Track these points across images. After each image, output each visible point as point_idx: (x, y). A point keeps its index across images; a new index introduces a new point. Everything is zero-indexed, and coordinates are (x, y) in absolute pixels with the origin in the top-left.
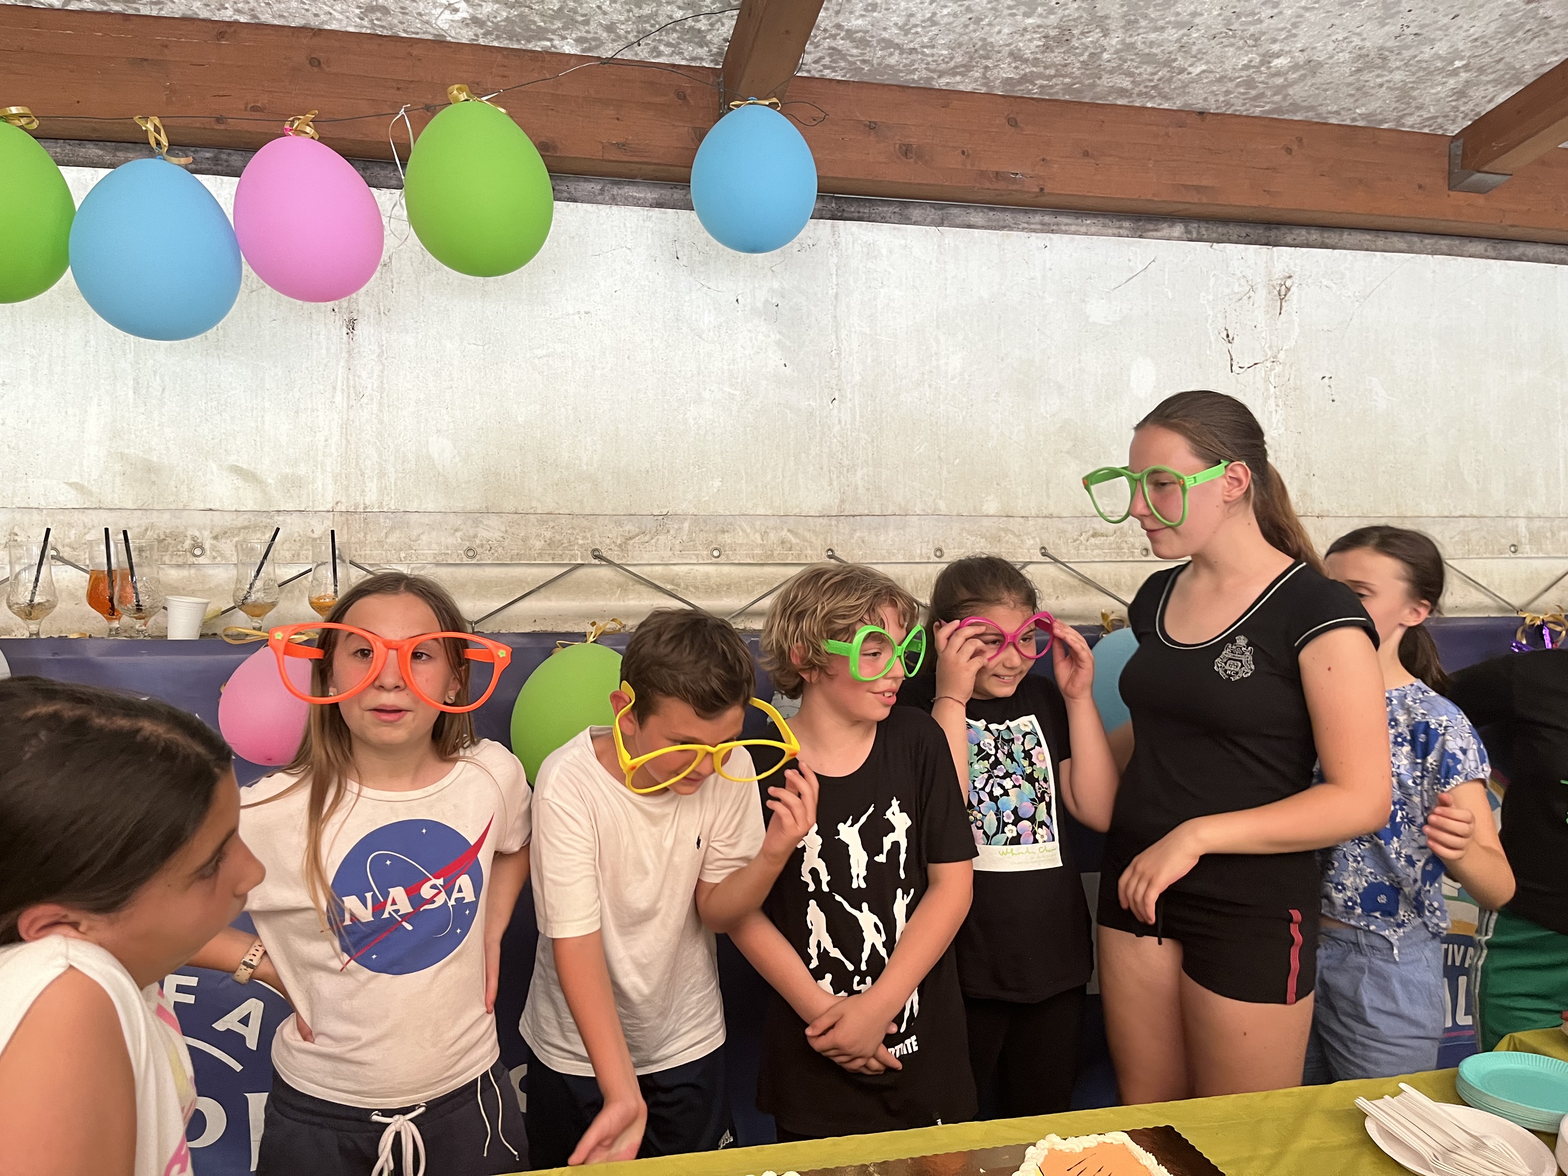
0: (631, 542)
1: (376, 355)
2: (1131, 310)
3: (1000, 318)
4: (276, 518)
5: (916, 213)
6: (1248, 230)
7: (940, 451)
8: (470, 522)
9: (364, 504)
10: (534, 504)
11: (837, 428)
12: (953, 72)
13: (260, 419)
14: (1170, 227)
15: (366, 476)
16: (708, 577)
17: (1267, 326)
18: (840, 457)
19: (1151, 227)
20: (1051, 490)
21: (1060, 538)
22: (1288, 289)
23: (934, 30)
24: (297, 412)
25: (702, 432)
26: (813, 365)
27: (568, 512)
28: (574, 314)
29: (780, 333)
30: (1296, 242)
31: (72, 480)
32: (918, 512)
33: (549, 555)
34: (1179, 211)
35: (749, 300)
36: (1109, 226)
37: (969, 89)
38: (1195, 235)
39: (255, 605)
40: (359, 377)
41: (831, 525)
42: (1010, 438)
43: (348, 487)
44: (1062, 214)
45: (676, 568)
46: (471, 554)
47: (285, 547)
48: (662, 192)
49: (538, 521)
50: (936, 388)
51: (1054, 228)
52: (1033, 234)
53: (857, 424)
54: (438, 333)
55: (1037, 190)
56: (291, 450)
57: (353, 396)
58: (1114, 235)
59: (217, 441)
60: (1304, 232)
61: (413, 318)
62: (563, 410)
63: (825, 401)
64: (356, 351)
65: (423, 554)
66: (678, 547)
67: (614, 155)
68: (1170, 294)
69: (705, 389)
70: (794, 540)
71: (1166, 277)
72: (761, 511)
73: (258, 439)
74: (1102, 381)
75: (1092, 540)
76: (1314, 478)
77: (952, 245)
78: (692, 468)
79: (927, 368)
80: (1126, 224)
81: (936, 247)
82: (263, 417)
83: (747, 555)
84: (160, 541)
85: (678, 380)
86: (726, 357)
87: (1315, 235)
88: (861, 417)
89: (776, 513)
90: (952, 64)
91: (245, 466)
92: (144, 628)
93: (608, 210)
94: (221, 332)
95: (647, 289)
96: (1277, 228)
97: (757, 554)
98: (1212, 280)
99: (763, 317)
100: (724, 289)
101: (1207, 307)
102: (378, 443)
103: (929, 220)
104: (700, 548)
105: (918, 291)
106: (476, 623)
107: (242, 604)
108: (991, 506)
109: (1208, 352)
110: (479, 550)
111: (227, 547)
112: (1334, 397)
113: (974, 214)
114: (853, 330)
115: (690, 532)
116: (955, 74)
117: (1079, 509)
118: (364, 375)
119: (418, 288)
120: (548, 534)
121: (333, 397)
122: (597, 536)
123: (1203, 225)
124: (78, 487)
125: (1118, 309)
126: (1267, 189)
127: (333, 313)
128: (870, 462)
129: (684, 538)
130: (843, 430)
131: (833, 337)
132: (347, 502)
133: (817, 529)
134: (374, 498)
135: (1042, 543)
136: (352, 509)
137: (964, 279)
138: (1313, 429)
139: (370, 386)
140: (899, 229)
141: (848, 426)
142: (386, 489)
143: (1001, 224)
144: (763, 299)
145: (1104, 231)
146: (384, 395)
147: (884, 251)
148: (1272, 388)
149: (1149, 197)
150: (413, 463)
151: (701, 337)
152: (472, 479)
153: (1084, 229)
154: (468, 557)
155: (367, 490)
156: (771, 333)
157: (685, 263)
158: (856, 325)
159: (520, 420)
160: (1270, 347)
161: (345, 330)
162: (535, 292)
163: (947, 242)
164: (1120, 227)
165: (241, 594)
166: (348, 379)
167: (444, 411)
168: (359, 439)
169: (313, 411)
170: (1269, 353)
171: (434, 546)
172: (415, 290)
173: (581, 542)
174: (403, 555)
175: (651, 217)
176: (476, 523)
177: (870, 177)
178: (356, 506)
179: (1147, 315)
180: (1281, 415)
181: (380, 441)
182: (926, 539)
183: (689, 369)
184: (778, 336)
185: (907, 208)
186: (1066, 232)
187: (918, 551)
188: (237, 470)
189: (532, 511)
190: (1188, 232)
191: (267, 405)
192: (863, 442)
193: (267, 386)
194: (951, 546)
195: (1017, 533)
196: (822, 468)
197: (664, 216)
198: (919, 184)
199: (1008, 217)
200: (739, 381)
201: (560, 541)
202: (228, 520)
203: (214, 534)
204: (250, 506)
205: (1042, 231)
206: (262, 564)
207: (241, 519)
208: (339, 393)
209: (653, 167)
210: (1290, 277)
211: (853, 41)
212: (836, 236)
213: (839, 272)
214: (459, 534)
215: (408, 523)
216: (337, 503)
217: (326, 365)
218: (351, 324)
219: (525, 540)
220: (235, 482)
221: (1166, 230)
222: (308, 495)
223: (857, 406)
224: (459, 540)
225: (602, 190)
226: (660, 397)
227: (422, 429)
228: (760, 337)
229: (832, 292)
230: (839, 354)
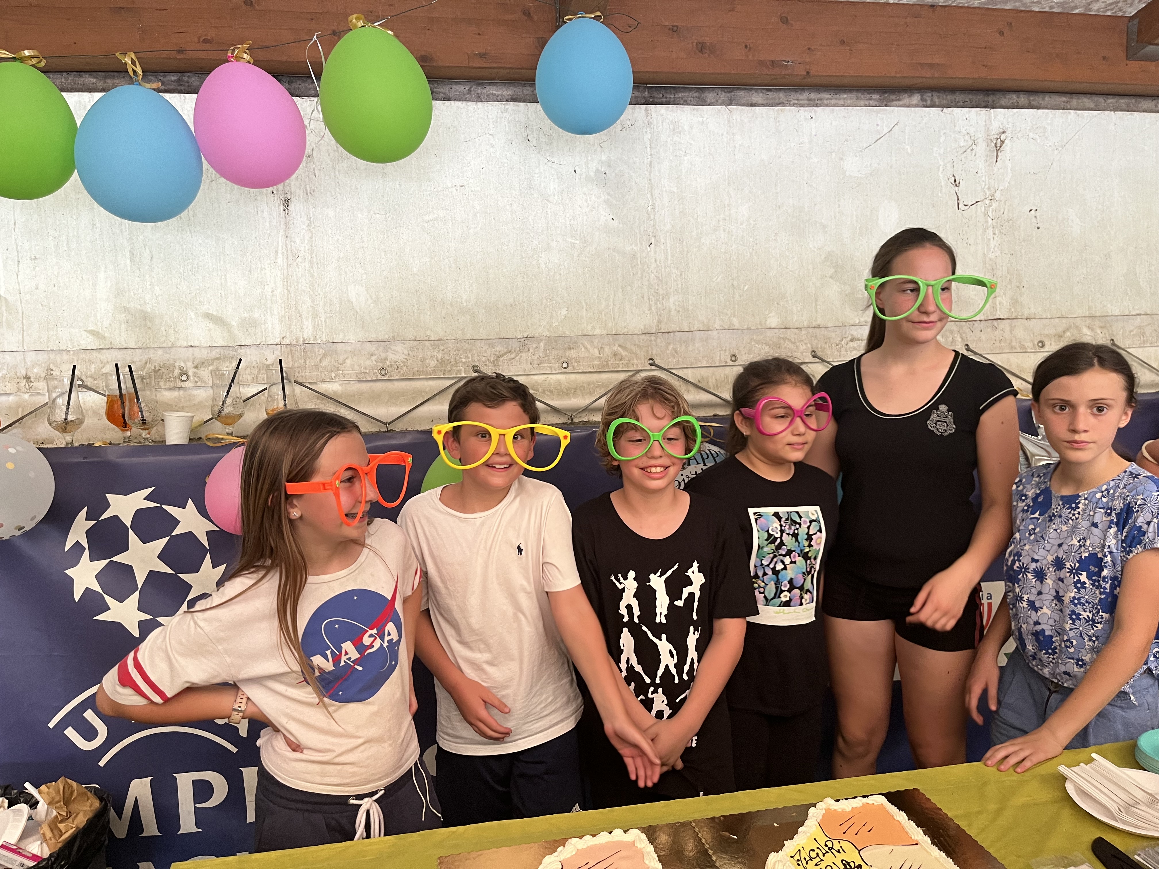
0: (501, 359)
1: (306, 225)
2: (879, 164)
3: (777, 174)
4: (239, 351)
5: (710, 96)
6: (970, 96)
7: (733, 280)
8: (381, 349)
9: (303, 338)
10: (428, 333)
11: (654, 266)
13: (223, 277)
14: (909, 96)
15: (303, 317)
16: (559, 383)
17: (986, 172)
18: (657, 287)
19: (893, 97)
20: (819, 307)
21: (826, 343)
22: (1003, 142)
24: (250, 271)
25: (551, 273)
26: (634, 218)
27: (453, 338)
28: (452, 187)
29: (608, 194)
30: (1009, 105)
31: (89, 329)
32: (718, 328)
33: (441, 371)
34: (916, 84)
35: (584, 170)
36: (862, 99)
38: (929, 103)
39: (228, 416)
40: (294, 242)
41: (651, 341)
42: (787, 268)
43: (290, 325)
44: (824, 91)
45: (536, 377)
46: (383, 372)
47: (247, 372)
48: (516, 89)
49: (432, 346)
50: (729, 232)
51: (818, 102)
52: (802, 108)
53: (669, 262)
54: (351, 206)
55: (805, 73)
56: (247, 300)
57: (290, 257)
58: (865, 106)
59: (193, 294)
60: (1014, 96)
61: (332, 196)
62: (447, 261)
63: (643, 245)
64: (291, 223)
65: (348, 374)
66: (536, 362)
67: (478, 63)
68: (909, 151)
69: (553, 240)
70: (624, 353)
71: (907, 137)
72: (598, 331)
73: (223, 293)
74: (857, 221)
75: (851, 344)
76: (1023, 289)
77: (739, 120)
78: (545, 301)
79: (722, 216)
80: (876, 96)
81: (726, 122)
82: (225, 275)
83: (589, 366)
84: (156, 371)
85: (532, 235)
86: (568, 215)
87: (1023, 99)
88: (672, 256)
89: (609, 333)
91: (215, 313)
92: (148, 436)
93: (474, 106)
94: (191, 213)
95: (506, 165)
96: (994, 94)
97: (596, 365)
98: (942, 139)
99: (595, 183)
100: (565, 163)
101: (939, 159)
102: (311, 292)
103: (720, 101)
104: (553, 361)
105: (713, 158)
106: (389, 423)
107: (218, 416)
108: (773, 321)
109: (940, 194)
110: (389, 369)
111: (205, 373)
112: (1038, 225)
113: (755, 94)
114: (664, 189)
115: (545, 350)
117: (840, 321)
118: (298, 240)
119: (335, 173)
120: (440, 356)
121: (276, 258)
122: (476, 355)
123: (935, 94)
124: (94, 333)
125: (869, 163)
126: (984, 64)
127: (272, 195)
128: (680, 291)
129: (541, 355)
130: (658, 266)
131: (649, 196)
132: (290, 337)
133: (641, 344)
134: (310, 333)
135: (812, 348)
136: (294, 342)
137: (748, 146)
138: (1023, 252)
139: (303, 249)
140: (697, 109)
141: (663, 264)
142: (318, 325)
143: (777, 101)
144: (594, 169)
145: (857, 102)
146: (314, 255)
147: (686, 127)
148: (990, 220)
149: (893, 74)
150: (338, 306)
151: (548, 200)
152: (381, 316)
153: (841, 102)
154: (381, 374)
155: (305, 327)
156: (602, 195)
157: (534, 144)
158: (666, 185)
159: (415, 270)
160: (989, 188)
161: (282, 207)
162: (422, 171)
163: (734, 117)
164: (870, 99)
165: (217, 409)
166: (286, 244)
167: (358, 266)
168: (297, 289)
169: (261, 269)
170: (988, 193)
171: (356, 367)
172: (333, 174)
173: (464, 360)
174: (333, 375)
175: (507, 109)
176: (386, 349)
177: (675, 70)
178: (297, 339)
179: (891, 167)
180: (997, 241)
181: (313, 291)
182: (724, 348)
183: (540, 226)
184: (607, 197)
185: (703, 92)
186: (827, 105)
187: (718, 358)
188: (208, 316)
189: (427, 338)
190: (923, 99)
191: (228, 266)
192: (674, 276)
193: (228, 252)
194: (743, 353)
195: (793, 340)
196: (643, 297)
197: (516, 108)
198: (712, 74)
199: (782, 95)
200: (578, 233)
201: (448, 360)
202: (204, 354)
203: (195, 364)
204: (221, 343)
205: (809, 105)
206: (230, 386)
207: (214, 352)
208: (280, 255)
209: (508, 71)
210: (1004, 132)
212: (649, 117)
213: (653, 145)
214: (373, 358)
215: (336, 351)
216: (283, 338)
217: (269, 235)
218: (287, 203)
219: (423, 360)
220: (208, 325)
221: (906, 99)
222: (262, 332)
223: (669, 248)
224: (375, 363)
225: (470, 90)
226: (519, 248)
227: (343, 280)
228: (593, 198)
229: (647, 161)
230: (654, 209)
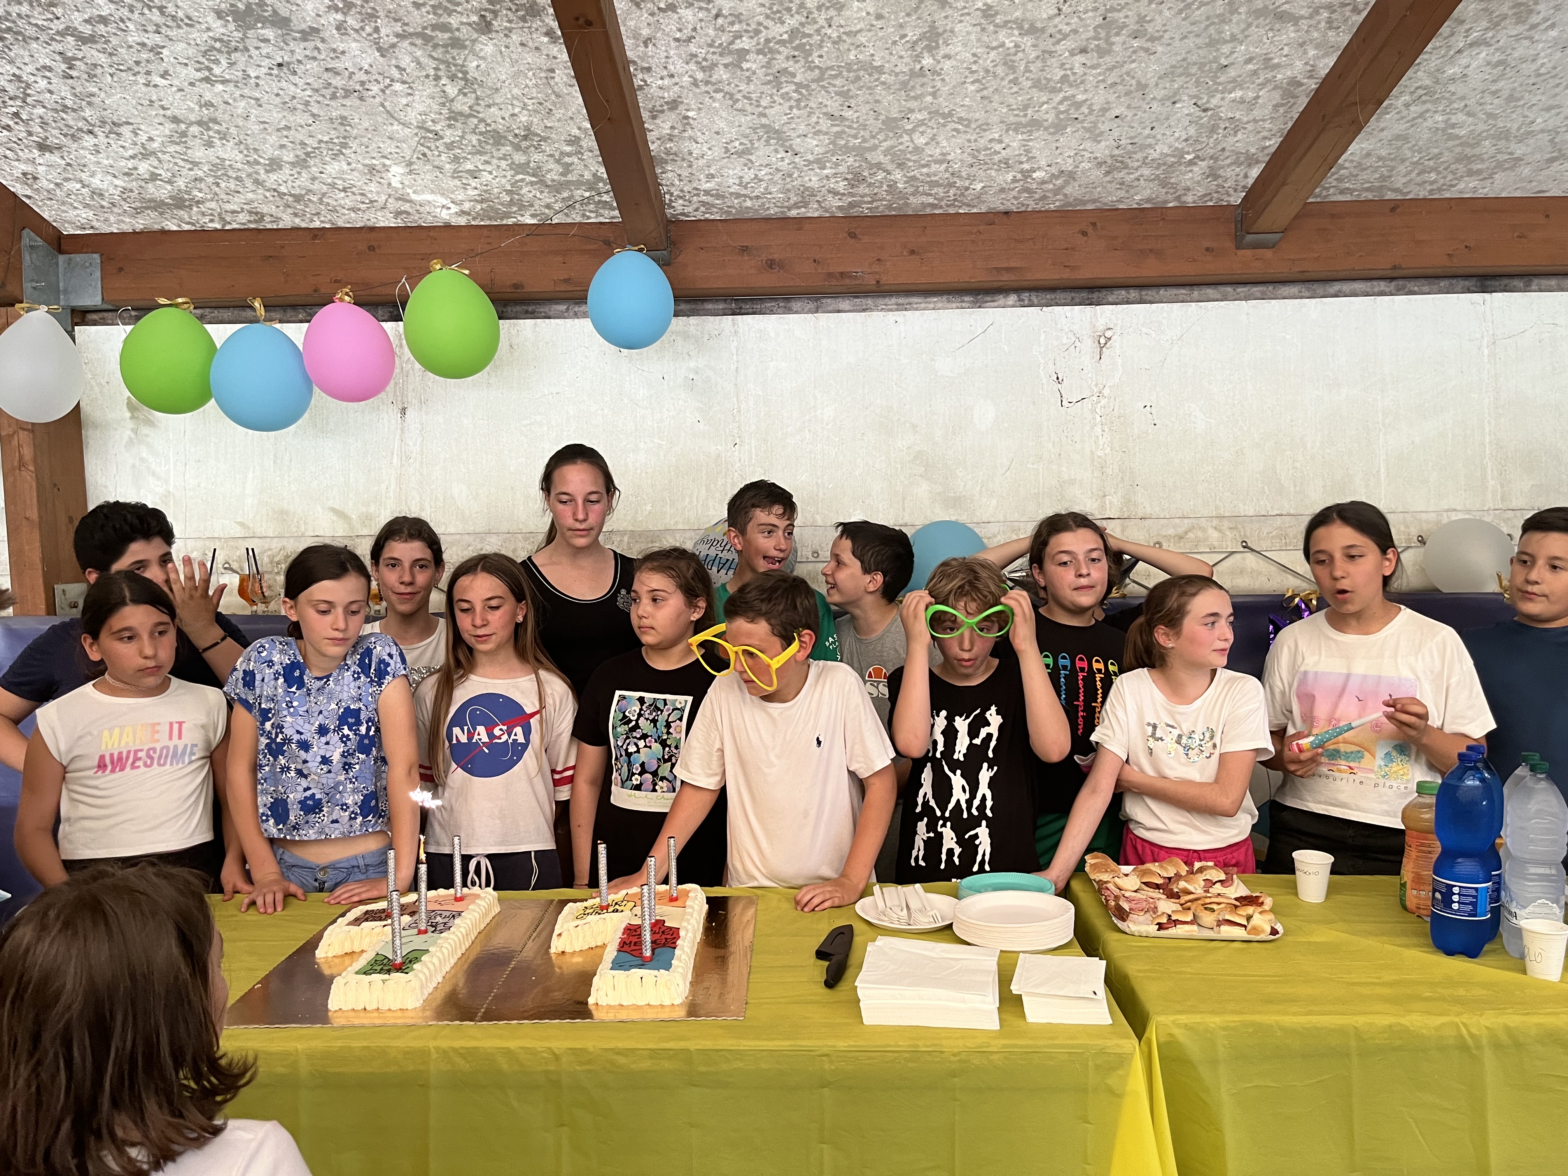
1: (419, 430)
2: (973, 364)
3: (864, 377)
4: (356, 540)
5: (796, 305)
6: (1073, 295)
7: (818, 478)
10: (521, 526)
12: (796, 206)
13: (347, 476)
14: (1005, 297)
19: (989, 299)
20: (906, 505)
22: (1108, 339)
23: (764, 185)
24: (369, 471)
26: (720, 420)
28: (548, 395)
29: (695, 399)
30: (1117, 301)
31: (238, 520)
35: (672, 377)
36: (953, 302)
37: (816, 215)
38: (1027, 302)
40: (408, 445)
44: (913, 296)
50: (814, 432)
51: (907, 306)
52: (889, 313)
53: (753, 462)
55: (875, 281)
56: (366, 496)
57: (404, 458)
58: (958, 308)
59: (322, 491)
63: (729, 446)
64: (406, 429)
67: (562, 287)
68: (1007, 349)
69: (639, 442)
71: (1003, 336)
72: (680, 526)
73: (346, 490)
74: (951, 420)
76: (1137, 488)
77: (825, 326)
78: (630, 497)
79: (807, 418)
80: (968, 299)
81: (813, 328)
82: (349, 475)
85: (619, 437)
86: (656, 418)
88: (756, 456)
89: (691, 528)
90: (792, 202)
91: (338, 507)
92: (266, 609)
93: (570, 322)
95: (598, 374)
96: (1099, 291)
98: (1043, 336)
99: (683, 388)
100: (653, 371)
101: (1039, 357)
102: (420, 489)
103: (806, 309)
105: (799, 362)
109: (1043, 393)
112: (1155, 422)
113: (842, 301)
114: (750, 393)
116: (799, 208)
118: (411, 443)
119: (446, 384)
121: (391, 459)
123: (1033, 294)
124: (242, 524)
125: (962, 363)
126: (1067, 264)
127: (392, 405)
130: (742, 466)
131: (735, 399)
137: (835, 351)
138: (1137, 449)
139: (415, 451)
140: (783, 318)
141: (746, 464)
143: (864, 307)
144: (682, 376)
145: (949, 305)
146: (424, 456)
147: (772, 335)
148: (1098, 417)
149: (967, 280)
150: (442, 501)
151: (637, 405)
152: (480, 510)
156: (689, 400)
157: (625, 354)
158: (752, 389)
160: (1096, 384)
161: (399, 415)
162: (521, 382)
163: (821, 324)
164: (963, 302)
166: (401, 447)
167: (462, 465)
168: (408, 487)
169: (379, 469)
170: (1095, 389)
176: (482, 541)
177: (745, 285)
179: (987, 366)
180: (1107, 438)
183: (627, 429)
184: (694, 401)
185: (788, 302)
188: (333, 510)
190: (1021, 300)
191: (351, 466)
193: (352, 454)
199: (870, 301)
200: (665, 434)
204: (341, 533)
205: (897, 310)
208: (395, 456)
210: (1110, 329)
211: (712, 196)
212: (736, 327)
213: (739, 352)
217: (387, 439)
218: (404, 411)
220: (332, 517)
221: (1001, 300)
223: (753, 449)
225: (568, 309)
227: (448, 479)
228: (681, 402)
229: (733, 367)
230: (739, 411)
